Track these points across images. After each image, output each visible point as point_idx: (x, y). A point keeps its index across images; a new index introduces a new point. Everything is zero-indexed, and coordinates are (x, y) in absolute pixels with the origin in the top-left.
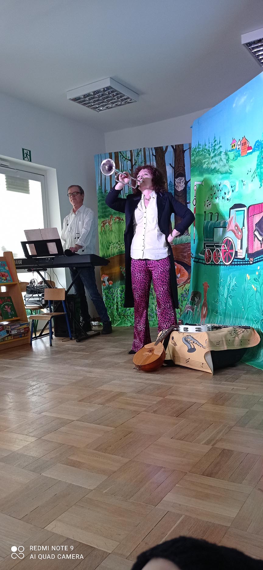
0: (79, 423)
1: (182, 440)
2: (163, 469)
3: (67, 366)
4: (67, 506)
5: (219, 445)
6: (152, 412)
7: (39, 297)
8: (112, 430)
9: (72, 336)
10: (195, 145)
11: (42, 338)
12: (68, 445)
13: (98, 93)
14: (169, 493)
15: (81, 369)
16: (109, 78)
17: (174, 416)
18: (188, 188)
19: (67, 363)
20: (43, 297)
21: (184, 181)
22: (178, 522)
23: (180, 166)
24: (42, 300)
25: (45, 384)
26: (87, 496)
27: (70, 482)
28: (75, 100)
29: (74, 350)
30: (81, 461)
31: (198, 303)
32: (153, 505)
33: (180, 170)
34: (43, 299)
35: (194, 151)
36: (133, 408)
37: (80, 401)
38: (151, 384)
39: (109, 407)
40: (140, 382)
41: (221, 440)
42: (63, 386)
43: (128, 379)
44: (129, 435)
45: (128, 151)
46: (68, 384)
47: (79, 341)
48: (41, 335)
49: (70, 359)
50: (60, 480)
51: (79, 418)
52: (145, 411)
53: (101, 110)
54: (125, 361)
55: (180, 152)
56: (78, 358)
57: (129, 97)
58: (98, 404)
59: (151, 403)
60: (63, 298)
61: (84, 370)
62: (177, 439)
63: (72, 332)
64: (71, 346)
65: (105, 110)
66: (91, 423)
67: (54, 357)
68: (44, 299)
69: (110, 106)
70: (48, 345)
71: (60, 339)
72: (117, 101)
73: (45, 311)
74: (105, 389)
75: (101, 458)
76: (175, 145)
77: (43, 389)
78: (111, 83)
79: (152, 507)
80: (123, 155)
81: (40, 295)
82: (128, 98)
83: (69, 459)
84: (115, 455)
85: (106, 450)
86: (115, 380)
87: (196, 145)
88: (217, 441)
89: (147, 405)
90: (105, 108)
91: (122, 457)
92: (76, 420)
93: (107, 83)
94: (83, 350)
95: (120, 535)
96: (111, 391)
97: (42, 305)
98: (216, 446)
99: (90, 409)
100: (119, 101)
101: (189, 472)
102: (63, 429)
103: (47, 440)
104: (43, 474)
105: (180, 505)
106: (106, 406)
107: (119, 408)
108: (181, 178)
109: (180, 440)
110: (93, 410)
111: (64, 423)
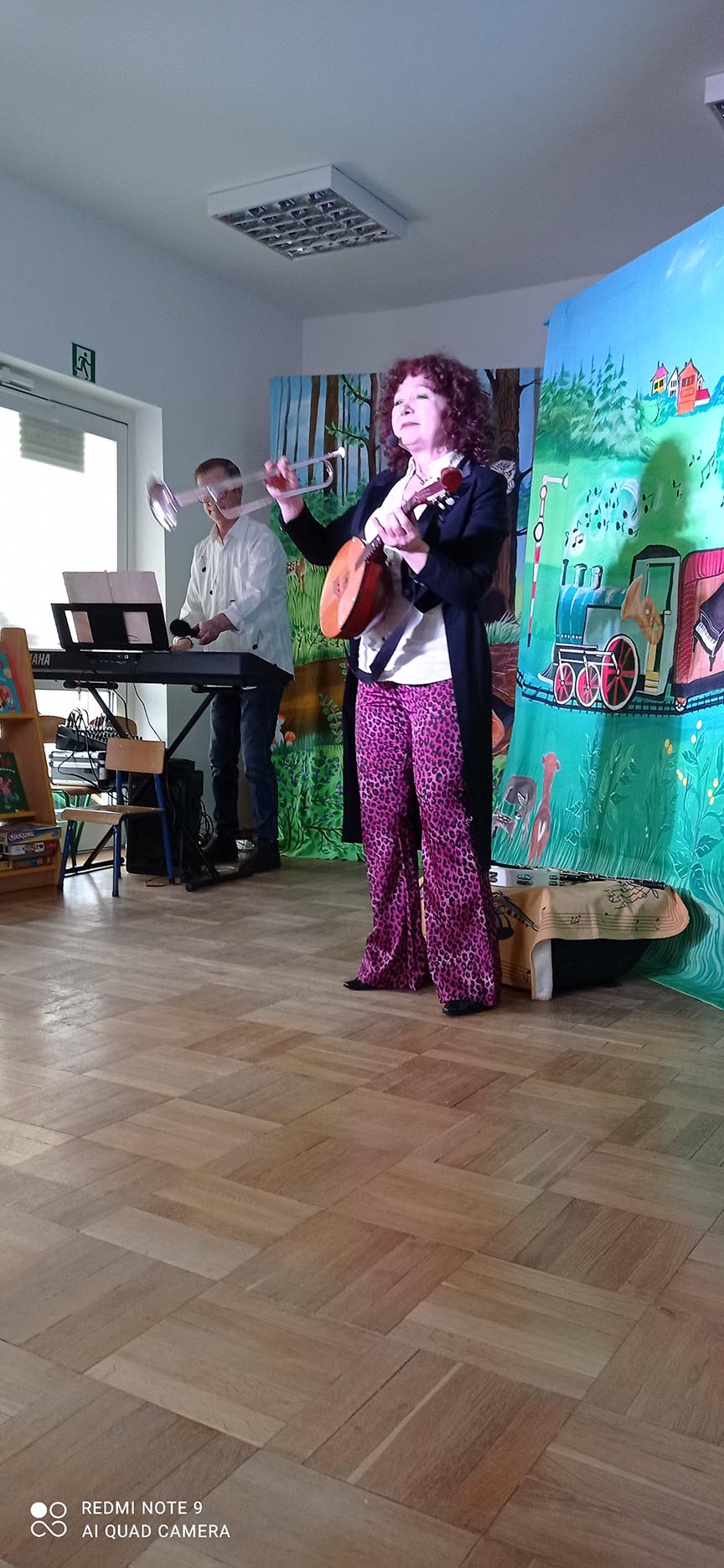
0: (187, 1106)
1: (463, 1168)
2: (408, 1240)
3: (159, 952)
4: (148, 1319)
5: (560, 1187)
6: (384, 1089)
7: (91, 759)
8: (276, 1130)
9: (175, 875)
10: (554, 373)
11: (91, 874)
12: (156, 1161)
13: (295, 206)
14: (422, 1303)
15: (198, 964)
16: (329, 168)
17: (446, 1106)
18: (524, 492)
19: (158, 946)
20: (102, 762)
21: (513, 472)
22: (446, 1379)
23: (506, 430)
24: (99, 768)
25: (95, 996)
26: (201, 1297)
27: (157, 1257)
28: (229, 219)
29: (178, 911)
30: (188, 1204)
31: (525, 810)
32: (380, 1332)
33: (505, 440)
34: (100, 766)
35: (550, 389)
36: (333, 1076)
37: (191, 1047)
38: (386, 1017)
39: (268, 1068)
40: (356, 1010)
41: (565, 1174)
42: (146, 1004)
43: (324, 999)
44: (321, 1146)
45: (364, 375)
46: (158, 1000)
47: (194, 887)
48: (88, 865)
49: (167, 935)
50: (131, 1252)
51: (184, 1092)
52: (367, 1086)
53: (299, 255)
54: (319, 950)
55: (509, 388)
56: (188, 935)
57: (380, 223)
58: (241, 1060)
59: (385, 1066)
60: (157, 767)
61: (204, 966)
62: (452, 1165)
63: (175, 863)
64: (171, 900)
65: (310, 254)
66: (219, 1108)
67: (123, 925)
68: (103, 766)
69: (326, 244)
70: (107, 893)
71: (140, 881)
72: (346, 232)
73: (104, 799)
74: (260, 1021)
75: (243, 1199)
76: (497, 370)
77: (91, 1010)
78: (333, 180)
79: (377, 1336)
80: (350, 387)
81: (95, 755)
82: (378, 227)
83: (157, 1196)
84: (281, 1194)
85: (258, 1180)
86: (287, 998)
87: (556, 374)
88: (558, 1176)
89: (372, 1069)
90: (309, 249)
91: (299, 1201)
92: (180, 1098)
93: (321, 181)
94: (202, 914)
95: (287, 1403)
96: (277, 1028)
97: (96, 783)
98: (555, 1189)
99: (220, 1071)
100: (352, 234)
101: (479, 1252)
102: (144, 1117)
103: (96, 1143)
104: (87, 1232)
105: (451, 1335)
106: (261, 1066)
107: (297, 1075)
108: (504, 462)
109: (457, 1166)
110: (226, 1074)
111: (146, 1102)
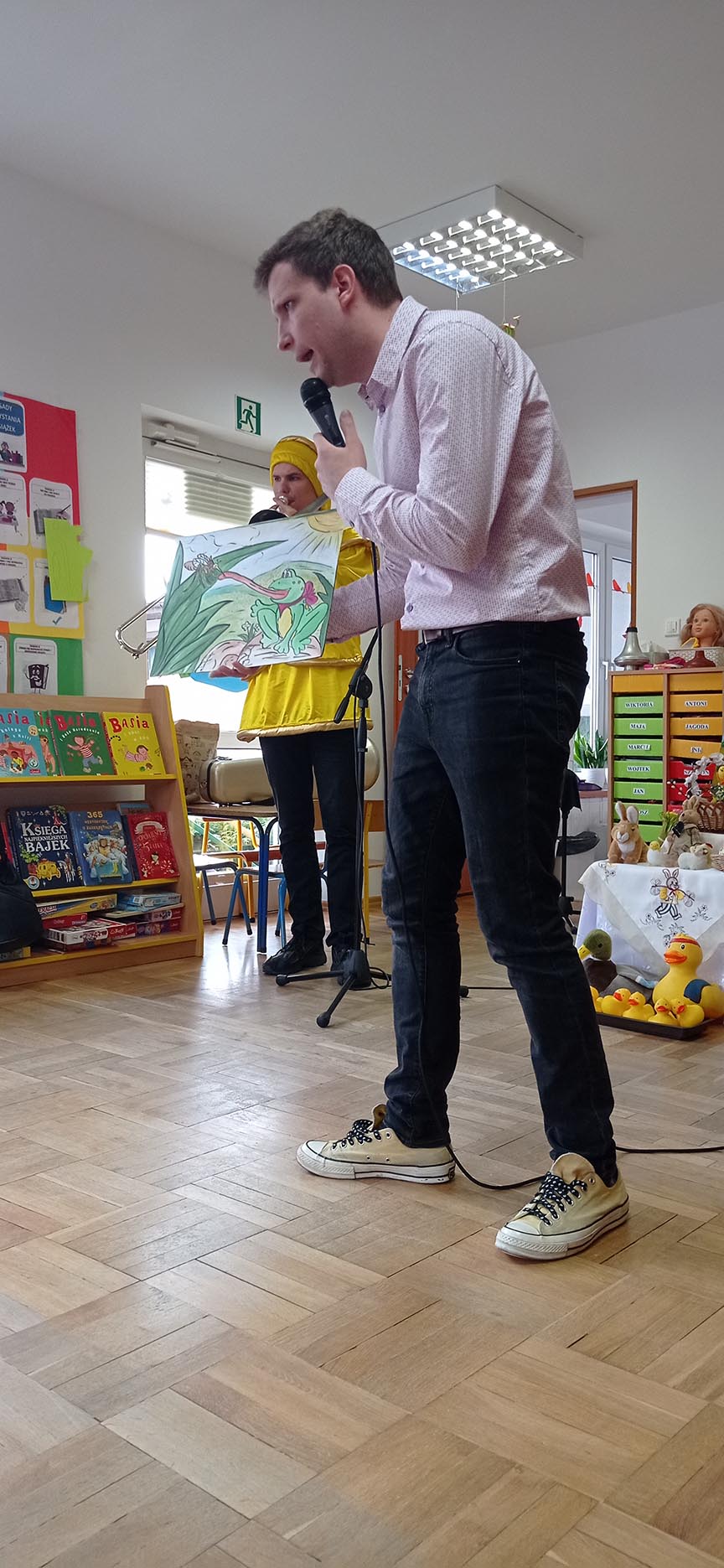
1: (603, 1360)
2: (513, 1473)
8: (375, 1283)
12: (222, 1323)
16: (493, 188)
26: (223, 1545)
27: (184, 1471)
30: (243, 1391)
44: (428, 1312)
50: (155, 1460)
62: (589, 1354)
66: (312, 1247)
75: (312, 1390)
83: (208, 1377)
84: (360, 1385)
85: (337, 1361)
91: (382, 1398)
101: (606, 1502)
104: (110, 1424)
109: (596, 1357)
